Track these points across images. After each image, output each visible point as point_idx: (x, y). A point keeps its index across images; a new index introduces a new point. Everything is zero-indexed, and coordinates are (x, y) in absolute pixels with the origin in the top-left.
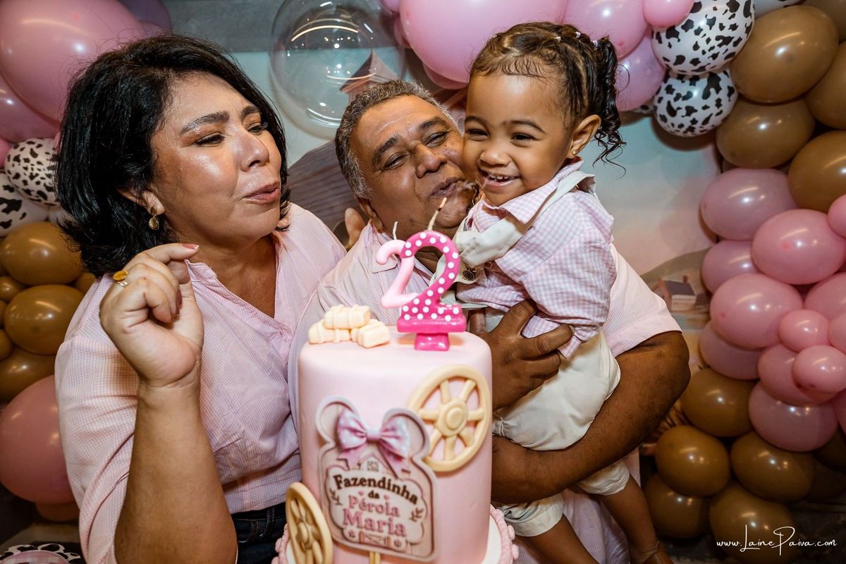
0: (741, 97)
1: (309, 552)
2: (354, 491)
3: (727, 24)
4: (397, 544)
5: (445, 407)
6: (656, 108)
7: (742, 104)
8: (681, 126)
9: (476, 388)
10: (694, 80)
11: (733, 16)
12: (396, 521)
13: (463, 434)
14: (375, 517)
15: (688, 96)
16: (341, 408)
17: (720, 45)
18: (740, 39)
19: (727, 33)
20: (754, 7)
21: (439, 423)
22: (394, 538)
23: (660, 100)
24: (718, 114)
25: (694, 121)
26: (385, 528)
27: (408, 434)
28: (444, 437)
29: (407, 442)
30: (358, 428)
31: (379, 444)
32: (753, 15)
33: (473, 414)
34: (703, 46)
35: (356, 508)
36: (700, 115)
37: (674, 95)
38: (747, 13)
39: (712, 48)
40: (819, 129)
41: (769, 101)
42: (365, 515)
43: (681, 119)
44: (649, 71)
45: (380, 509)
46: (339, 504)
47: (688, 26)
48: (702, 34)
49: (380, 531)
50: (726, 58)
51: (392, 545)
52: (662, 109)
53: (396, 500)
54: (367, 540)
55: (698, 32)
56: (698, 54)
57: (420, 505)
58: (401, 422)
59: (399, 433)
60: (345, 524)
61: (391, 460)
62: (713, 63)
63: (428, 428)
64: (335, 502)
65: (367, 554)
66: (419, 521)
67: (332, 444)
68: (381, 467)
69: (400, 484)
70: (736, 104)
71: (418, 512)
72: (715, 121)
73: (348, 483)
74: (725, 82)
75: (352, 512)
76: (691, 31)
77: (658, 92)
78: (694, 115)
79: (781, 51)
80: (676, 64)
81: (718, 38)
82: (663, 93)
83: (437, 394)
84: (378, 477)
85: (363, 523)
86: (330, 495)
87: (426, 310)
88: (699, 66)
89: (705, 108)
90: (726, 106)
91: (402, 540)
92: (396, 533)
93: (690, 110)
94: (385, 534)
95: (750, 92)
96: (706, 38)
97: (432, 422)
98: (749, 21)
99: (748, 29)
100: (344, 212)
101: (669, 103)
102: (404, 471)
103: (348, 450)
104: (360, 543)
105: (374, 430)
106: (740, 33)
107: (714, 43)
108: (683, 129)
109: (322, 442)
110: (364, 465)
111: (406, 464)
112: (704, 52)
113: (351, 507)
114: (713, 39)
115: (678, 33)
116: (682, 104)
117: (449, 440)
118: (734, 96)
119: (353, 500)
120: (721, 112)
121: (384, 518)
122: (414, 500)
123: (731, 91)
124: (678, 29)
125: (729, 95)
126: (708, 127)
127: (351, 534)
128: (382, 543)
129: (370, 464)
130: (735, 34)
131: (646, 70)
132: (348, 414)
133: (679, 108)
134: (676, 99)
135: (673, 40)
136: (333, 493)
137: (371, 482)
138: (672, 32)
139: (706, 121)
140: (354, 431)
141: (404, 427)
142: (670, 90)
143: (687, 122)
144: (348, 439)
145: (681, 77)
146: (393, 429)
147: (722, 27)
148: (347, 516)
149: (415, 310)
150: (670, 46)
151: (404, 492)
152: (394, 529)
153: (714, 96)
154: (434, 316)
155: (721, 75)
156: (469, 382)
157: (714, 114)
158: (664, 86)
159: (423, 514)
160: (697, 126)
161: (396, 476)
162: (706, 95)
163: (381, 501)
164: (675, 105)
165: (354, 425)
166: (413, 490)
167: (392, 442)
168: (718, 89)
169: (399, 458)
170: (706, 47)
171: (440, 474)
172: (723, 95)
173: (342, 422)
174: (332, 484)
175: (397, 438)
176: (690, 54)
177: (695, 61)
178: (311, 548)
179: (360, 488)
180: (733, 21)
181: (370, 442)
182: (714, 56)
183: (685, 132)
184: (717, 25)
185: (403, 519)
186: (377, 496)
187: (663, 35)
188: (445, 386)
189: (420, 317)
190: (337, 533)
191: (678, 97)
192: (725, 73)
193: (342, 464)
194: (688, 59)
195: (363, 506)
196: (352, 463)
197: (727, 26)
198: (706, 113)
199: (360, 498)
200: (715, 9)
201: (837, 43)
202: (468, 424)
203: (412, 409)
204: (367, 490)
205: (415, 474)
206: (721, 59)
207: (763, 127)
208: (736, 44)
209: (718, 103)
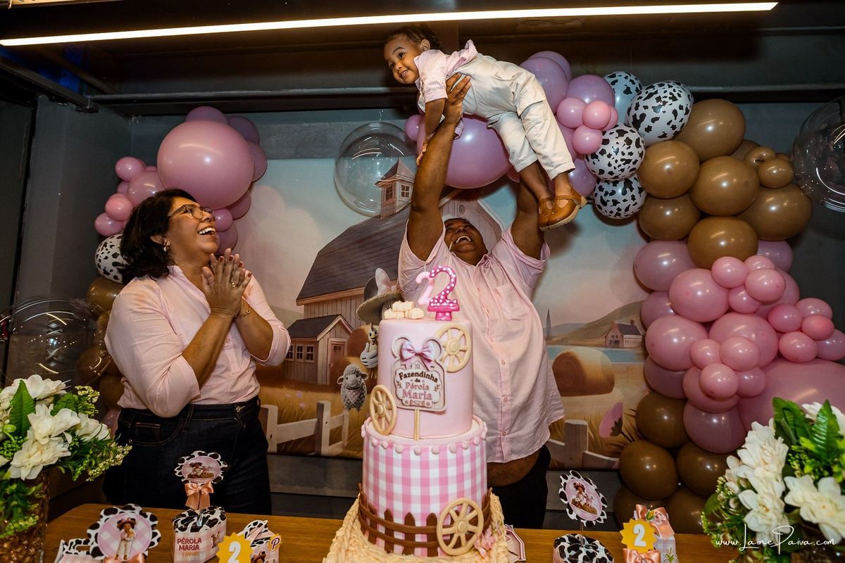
0: (648, 195)
1: (384, 419)
2: (408, 380)
3: (626, 152)
4: (428, 404)
5: (450, 341)
6: (594, 200)
7: (649, 199)
8: (611, 212)
9: (464, 335)
10: (615, 183)
11: (629, 148)
12: (428, 392)
13: (458, 355)
14: (418, 391)
15: (613, 193)
16: (404, 340)
17: (624, 164)
18: (636, 161)
19: (626, 157)
20: (643, 142)
21: (447, 348)
22: (426, 401)
23: (596, 194)
24: (634, 205)
25: (619, 209)
26: (423, 397)
27: (433, 349)
28: (449, 355)
29: (433, 353)
30: (411, 349)
31: (421, 355)
32: (643, 147)
33: (462, 347)
34: (614, 164)
35: (409, 388)
36: (623, 206)
37: (604, 192)
38: (638, 145)
39: (620, 166)
40: (703, 215)
41: (668, 197)
42: (414, 391)
43: (610, 207)
44: (585, 178)
45: (421, 387)
46: (401, 387)
47: (603, 152)
48: (612, 157)
49: (420, 398)
50: (631, 171)
51: (426, 405)
52: (598, 201)
53: (428, 382)
54: (414, 404)
55: (609, 156)
56: (611, 169)
57: (439, 382)
58: (431, 343)
59: (430, 349)
60: (404, 397)
61: (426, 362)
62: (623, 174)
63: (443, 349)
64: (399, 387)
65: (414, 410)
66: (438, 390)
67: (399, 358)
68: (421, 366)
69: (430, 373)
70: (646, 198)
71: (437, 386)
72: (633, 209)
73: (405, 376)
74: (636, 185)
75: (407, 390)
76: (605, 156)
77: (594, 190)
78: (618, 205)
79: (667, 167)
80: (599, 174)
81: (622, 160)
82: (597, 190)
83: (446, 333)
84: (419, 371)
85: (412, 395)
86: (396, 383)
87: (441, 301)
88: (613, 176)
89: (625, 201)
90: (640, 200)
91: (430, 401)
92: (428, 399)
93: (615, 202)
94: (422, 400)
95: (654, 192)
96: (614, 160)
97: (444, 347)
98: (640, 150)
99: (641, 155)
100: (374, 271)
101: (601, 197)
102: (432, 367)
103: (406, 360)
104: (411, 406)
105: (418, 350)
106: (635, 157)
107: (620, 163)
108: (613, 214)
109: (395, 357)
110: (414, 366)
111: (433, 363)
112: (615, 168)
113: (407, 388)
114: (619, 160)
115: (598, 156)
116: (609, 198)
117: (452, 357)
118: (643, 194)
119: (407, 384)
120: (636, 203)
121: (422, 391)
122: (436, 380)
123: (641, 190)
124: (597, 153)
125: (640, 193)
126: (630, 213)
127: (406, 402)
128: (421, 404)
129: (416, 365)
130: (633, 158)
131: (583, 177)
132: (407, 342)
133: (608, 201)
134: (606, 194)
135: (595, 160)
136: (398, 382)
137: (417, 374)
138: (594, 156)
139: (627, 209)
140: (409, 350)
141: (432, 345)
142: (601, 189)
143: (614, 209)
144: (406, 355)
145: (607, 181)
146: (427, 347)
147: (623, 154)
148: (405, 393)
149: (436, 301)
150: (594, 163)
151: (431, 377)
152: (427, 396)
153: (629, 193)
154: (445, 304)
155: (632, 179)
156: (461, 332)
157: (632, 205)
158: (598, 186)
159: (440, 387)
160: (622, 212)
161: (428, 370)
162: (624, 193)
163: (421, 383)
164: (605, 199)
165: (410, 348)
166: (436, 376)
167: (427, 353)
168: (632, 189)
169: (429, 361)
170: (616, 165)
171: (448, 372)
172: (635, 192)
173: (404, 347)
174: (398, 378)
175: (429, 351)
176: (607, 169)
177: (611, 173)
178: (385, 416)
179: (411, 378)
180: (629, 150)
181: (416, 355)
182: (622, 170)
183: (615, 216)
184: (620, 153)
185: (431, 391)
186: (419, 381)
187: (590, 158)
188: (449, 331)
189: (438, 304)
190: (399, 402)
191: (606, 193)
192: (635, 178)
193: (403, 367)
194: (606, 172)
195: (413, 386)
196: (408, 365)
197: (627, 154)
198: (626, 204)
199: (411, 383)
200: (617, 143)
201: (699, 163)
202: (460, 350)
203: (437, 338)
204: (414, 378)
205: (437, 368)
206: (627, 171)
207: (668, 213)
208: (634, 163)
209: (633, 197)
